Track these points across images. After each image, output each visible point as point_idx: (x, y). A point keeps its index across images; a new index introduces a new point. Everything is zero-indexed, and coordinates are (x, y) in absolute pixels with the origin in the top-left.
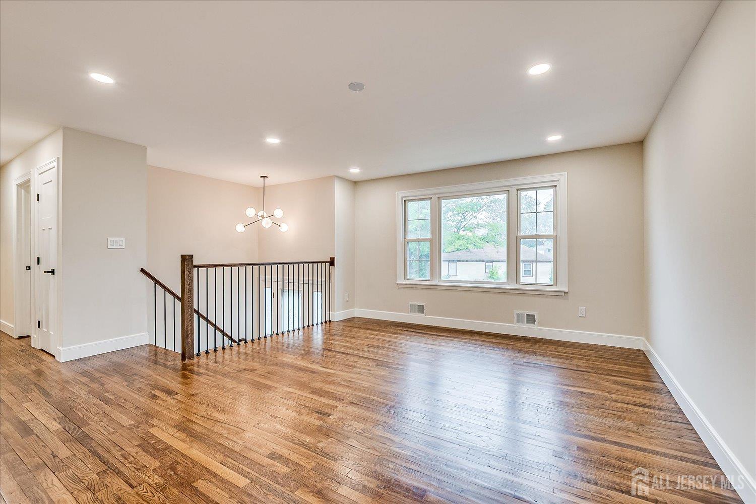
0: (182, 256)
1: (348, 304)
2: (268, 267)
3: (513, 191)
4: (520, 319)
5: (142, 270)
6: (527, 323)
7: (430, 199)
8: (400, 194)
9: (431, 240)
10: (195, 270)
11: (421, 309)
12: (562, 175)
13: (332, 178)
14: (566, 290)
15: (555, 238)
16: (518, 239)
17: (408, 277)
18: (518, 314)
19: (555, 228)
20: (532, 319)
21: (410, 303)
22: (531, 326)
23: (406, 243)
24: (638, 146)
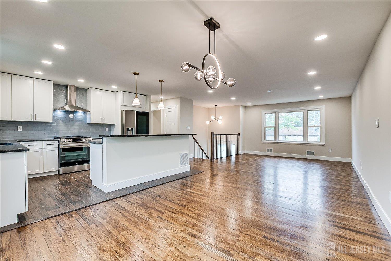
0: (211, 132)
1: (244, 149)
2: (221, 135)
3: (306, 111)
4: (308, 153)
5: (196, 134)
6: (311, 154)
7: (275, 113)
8: (263, 111)
9: (275, 127)
10: (214, 136)
11: (271, 150)
12: (323, 107)
13: (239, 106)
14: (325, 143)
15: (321, 127)
16: (308, 127)
17: (266, 140)
18: (307, 152)
19: (321, 123)
20: (312, 153)
21: (267, 148)
22: (312, 155)
23: (265, 128)
24: (349, 98)
